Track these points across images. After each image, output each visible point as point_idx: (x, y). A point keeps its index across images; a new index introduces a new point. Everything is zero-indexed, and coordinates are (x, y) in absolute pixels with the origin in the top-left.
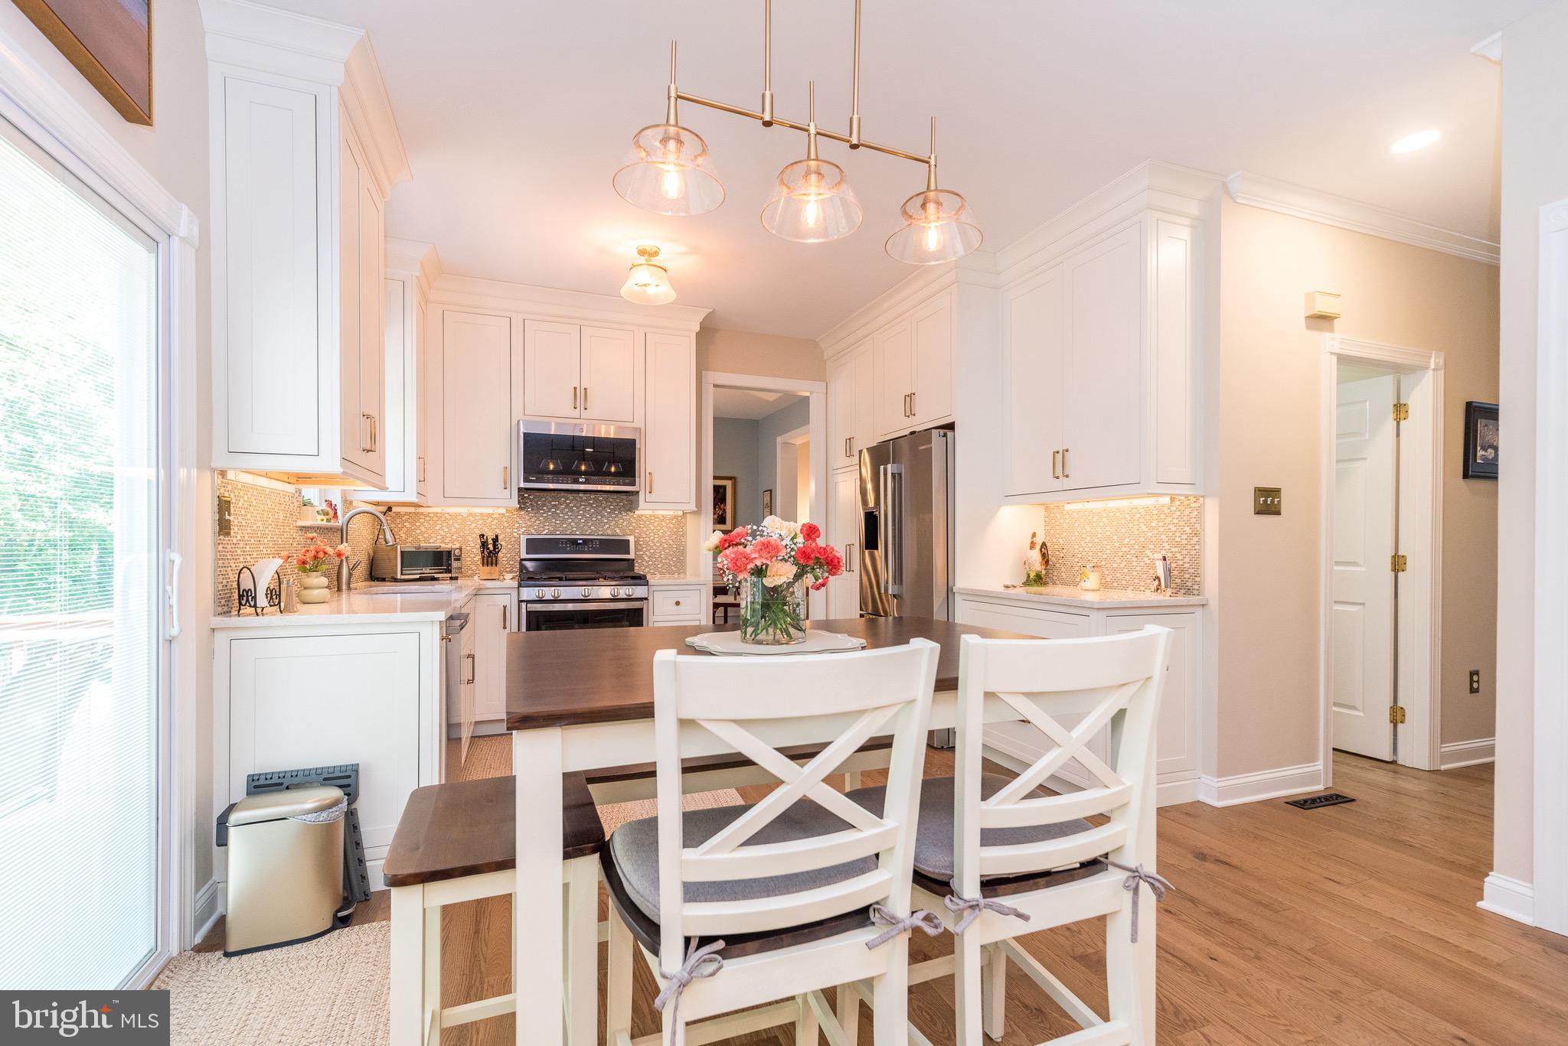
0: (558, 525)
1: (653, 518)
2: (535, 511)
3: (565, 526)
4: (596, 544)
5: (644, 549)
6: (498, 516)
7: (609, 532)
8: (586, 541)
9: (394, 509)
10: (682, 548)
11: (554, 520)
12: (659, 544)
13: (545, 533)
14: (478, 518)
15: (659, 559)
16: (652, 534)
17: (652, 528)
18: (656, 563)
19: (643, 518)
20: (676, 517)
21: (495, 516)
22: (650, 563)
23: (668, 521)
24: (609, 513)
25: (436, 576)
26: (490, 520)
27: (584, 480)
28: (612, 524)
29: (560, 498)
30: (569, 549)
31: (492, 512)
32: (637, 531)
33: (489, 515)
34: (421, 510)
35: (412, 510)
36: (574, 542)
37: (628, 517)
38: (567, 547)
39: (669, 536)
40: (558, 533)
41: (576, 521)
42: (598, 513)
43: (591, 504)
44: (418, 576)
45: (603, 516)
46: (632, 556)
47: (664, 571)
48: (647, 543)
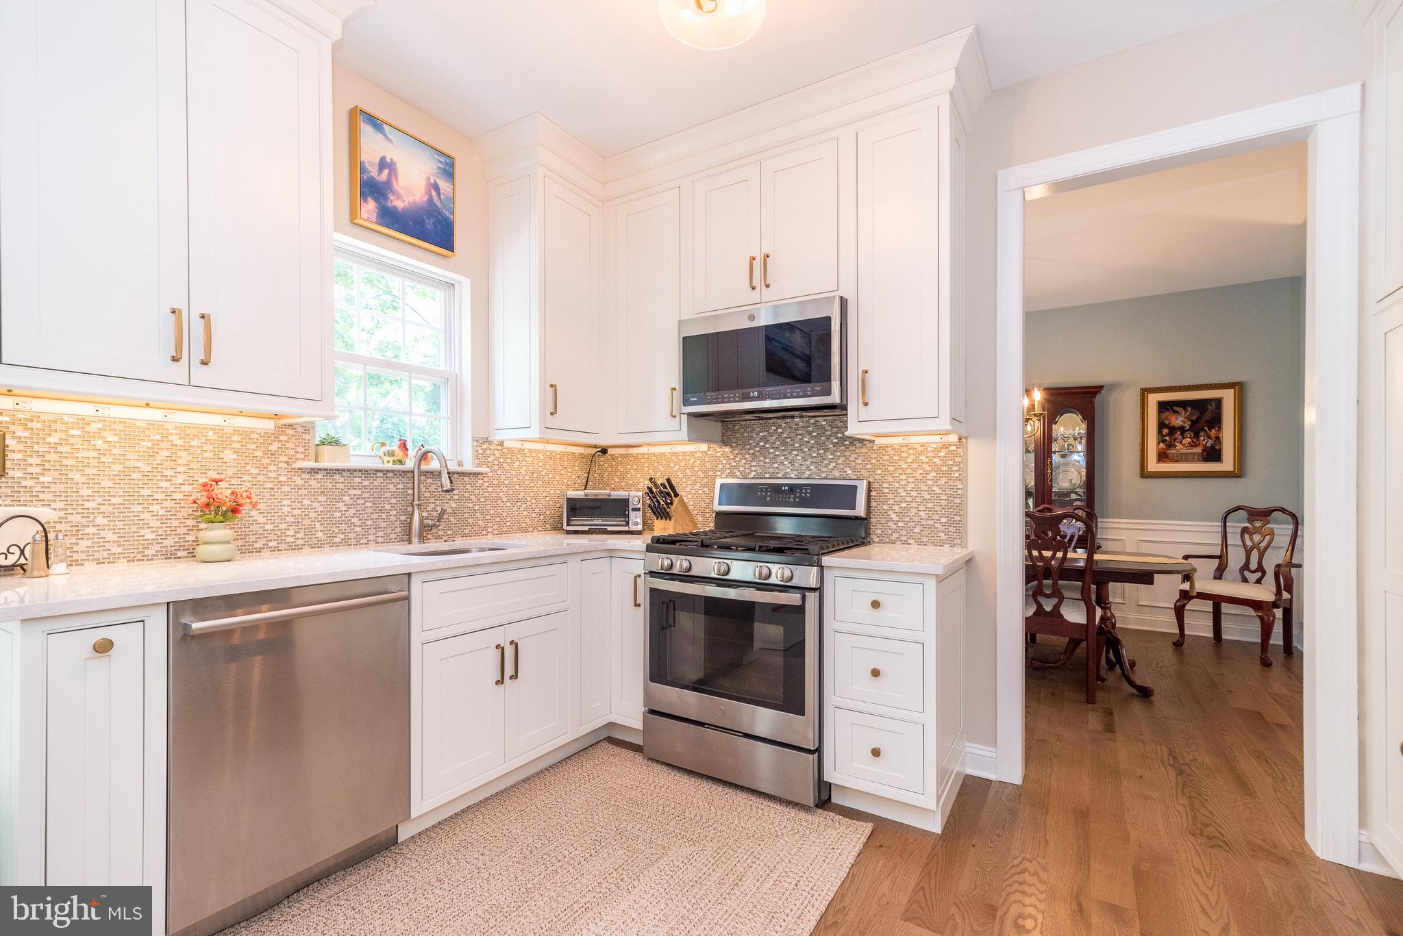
0: (767, 465)
1: (905, 449)
2: (740, 447)
3: (776, 466)
4: (806, 494)
5: (891, 502)
6: (701, 455)
7: (836, 473)
8: (792, 488)
9: (610, 451)
10: (957, 501)
11: (762, 459)
12: (914, 494)
13: (751, 476)
14: (681, 458)
15: (916, 519)
16: (903, 477)
17: (904, 466)
18: (912, 524)
19: (889, 449)
20: (946, 446)
21: (697, 455)
22: (899, 524)
23: (931, 454)
24: (835, 445)
25: (609, 528)
26: (692, 460)
27: (756, 393)
28: (840, 461)
29: (769, 426)
30: (768, 499)
31: (694, 450)
32: (879, 472)
33: (692, 454)
34: (631, 451)
35: (623, 451)
36: (777, 489)
37: (864, 450)
38: (767, 496)
39: (935, 480)
40: (767, 476)
41: (790, 458)
42: (820, 445)
43: (810, 433)
44: (586, 528)
45: (826, 450)
46: (860, 510)
47: (925, 539)
48: (895, 492)
